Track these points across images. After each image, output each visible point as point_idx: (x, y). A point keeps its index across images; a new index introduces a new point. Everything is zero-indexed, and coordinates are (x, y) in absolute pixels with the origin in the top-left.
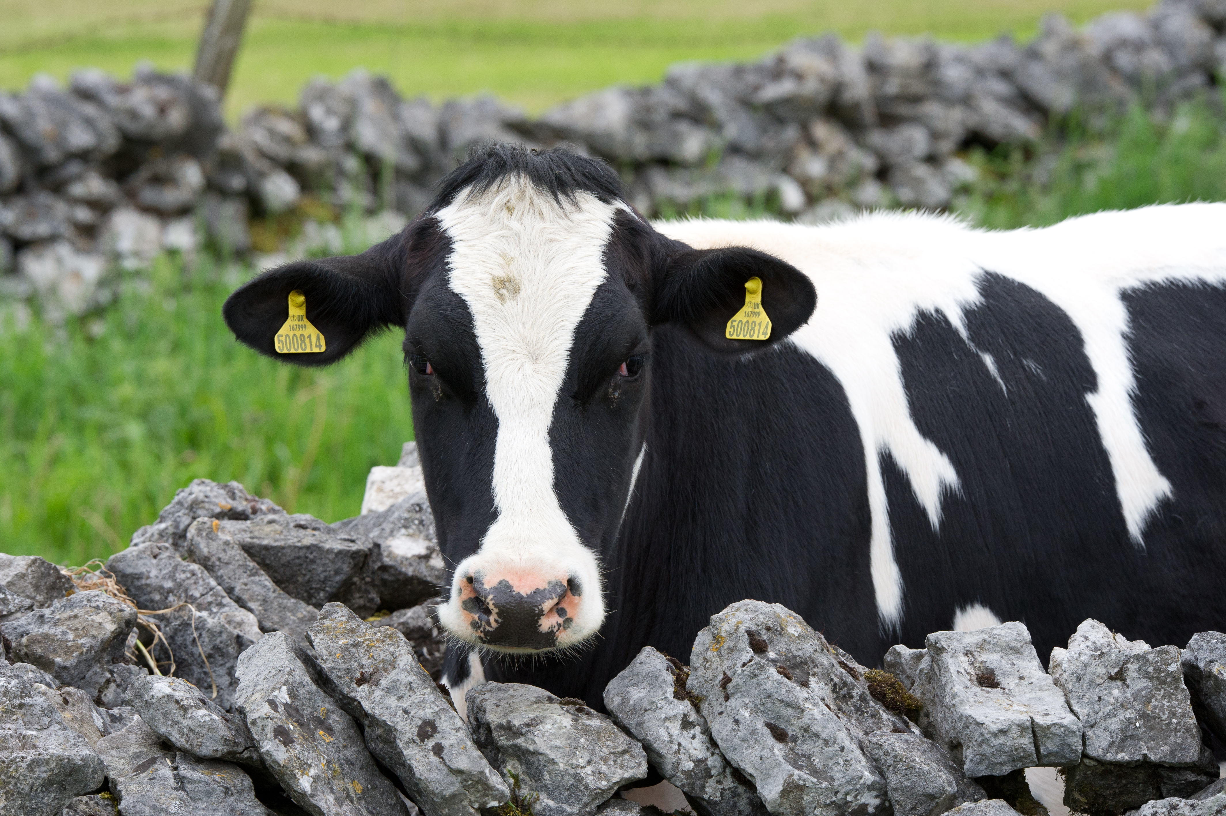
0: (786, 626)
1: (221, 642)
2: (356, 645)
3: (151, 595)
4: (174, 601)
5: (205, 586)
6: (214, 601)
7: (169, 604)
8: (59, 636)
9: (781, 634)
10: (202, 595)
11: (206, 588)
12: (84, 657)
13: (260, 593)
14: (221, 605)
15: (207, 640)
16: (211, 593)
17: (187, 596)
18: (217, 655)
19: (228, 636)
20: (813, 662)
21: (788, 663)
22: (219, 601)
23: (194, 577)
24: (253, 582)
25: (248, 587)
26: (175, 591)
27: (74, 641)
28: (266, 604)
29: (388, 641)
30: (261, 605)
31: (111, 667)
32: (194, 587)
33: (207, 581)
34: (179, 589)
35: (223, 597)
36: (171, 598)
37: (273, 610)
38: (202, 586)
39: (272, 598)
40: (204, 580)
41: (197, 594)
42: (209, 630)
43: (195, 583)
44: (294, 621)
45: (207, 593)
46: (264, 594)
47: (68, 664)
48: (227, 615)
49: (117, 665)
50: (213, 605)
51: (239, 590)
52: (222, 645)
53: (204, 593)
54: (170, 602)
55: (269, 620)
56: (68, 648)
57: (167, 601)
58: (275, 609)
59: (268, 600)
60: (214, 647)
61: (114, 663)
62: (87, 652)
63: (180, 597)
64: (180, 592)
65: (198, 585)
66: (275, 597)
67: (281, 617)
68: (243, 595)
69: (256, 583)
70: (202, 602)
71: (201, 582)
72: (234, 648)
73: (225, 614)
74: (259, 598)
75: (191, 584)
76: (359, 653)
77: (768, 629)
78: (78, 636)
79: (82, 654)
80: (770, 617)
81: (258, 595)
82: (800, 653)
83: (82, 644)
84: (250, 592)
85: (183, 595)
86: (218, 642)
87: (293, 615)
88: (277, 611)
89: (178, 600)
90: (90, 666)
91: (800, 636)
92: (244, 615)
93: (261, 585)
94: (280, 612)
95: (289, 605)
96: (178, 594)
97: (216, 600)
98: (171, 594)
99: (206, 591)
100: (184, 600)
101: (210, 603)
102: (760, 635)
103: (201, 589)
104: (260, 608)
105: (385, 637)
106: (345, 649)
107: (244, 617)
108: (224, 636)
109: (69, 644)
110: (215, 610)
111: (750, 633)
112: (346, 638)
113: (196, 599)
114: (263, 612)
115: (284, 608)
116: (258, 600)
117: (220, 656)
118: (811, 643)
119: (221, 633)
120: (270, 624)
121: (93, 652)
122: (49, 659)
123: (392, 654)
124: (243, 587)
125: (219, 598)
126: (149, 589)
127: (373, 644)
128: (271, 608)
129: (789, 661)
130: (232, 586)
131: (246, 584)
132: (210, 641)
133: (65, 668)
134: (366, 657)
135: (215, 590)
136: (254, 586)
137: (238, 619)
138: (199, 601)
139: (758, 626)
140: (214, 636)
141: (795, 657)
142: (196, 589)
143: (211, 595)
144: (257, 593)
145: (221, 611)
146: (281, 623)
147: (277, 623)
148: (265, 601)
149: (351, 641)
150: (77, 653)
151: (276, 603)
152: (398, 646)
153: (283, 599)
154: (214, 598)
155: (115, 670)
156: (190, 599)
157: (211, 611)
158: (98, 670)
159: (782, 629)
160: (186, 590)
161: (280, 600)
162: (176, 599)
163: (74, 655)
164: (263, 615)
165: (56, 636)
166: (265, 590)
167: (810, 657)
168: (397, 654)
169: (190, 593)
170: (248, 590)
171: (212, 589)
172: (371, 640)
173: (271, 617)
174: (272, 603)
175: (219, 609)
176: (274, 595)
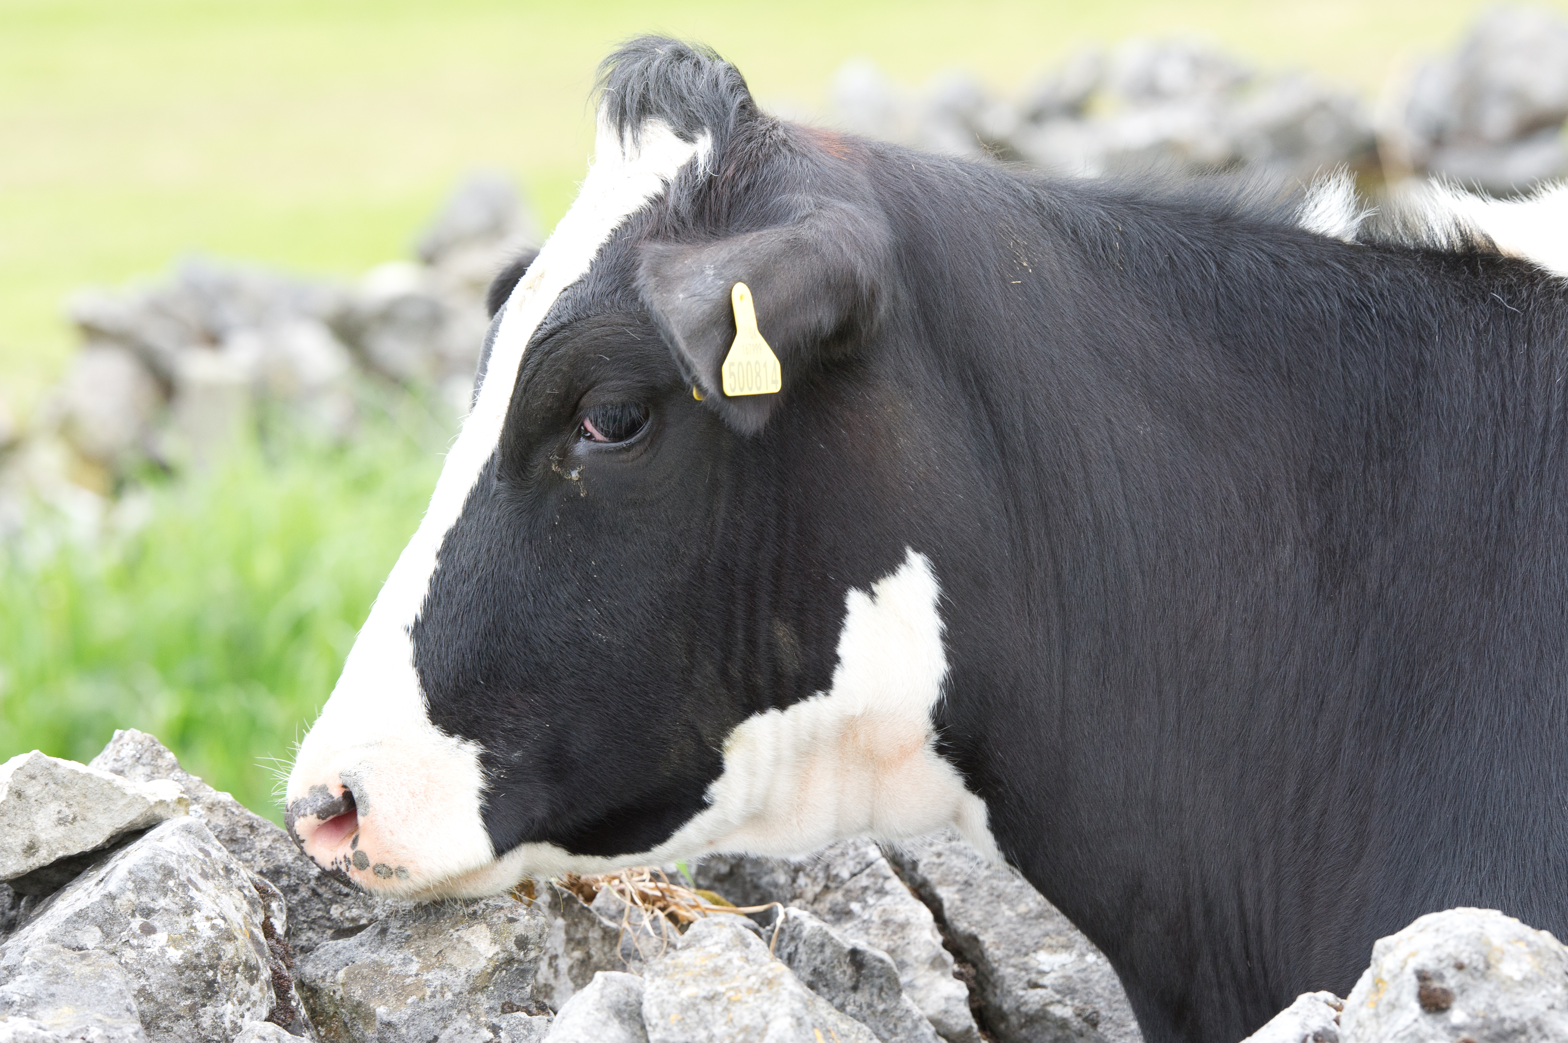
0: (1499, 961)
1: (823, 963)
2: (713, 997)
3: (775, 875)
4: (806, 885)
5: (857, 860)
6: (872, 886)
7: (798, 891)
8: (396, 968)
9: (1484, 976)
10: (854, 875)
11: (859, 863)
12: (428, 1005)
13: (962, 870)
14: (881, 892)
15: (804, 957)
16: (868, 871)
17: (828, 878)
18: (820, 985)
19: (834, 952)
20: (1539, 1029)
21: (1486, 1033)
22: (879, 885)
23: (842, 845)
24: (953, 851)
25: (942, 859)
26: (808, 868)
27: (417, 975)
28: (970, 889)
29: (765, 992)
30: (959, 891)
31: (495, 1021)
32: (840, 860)
33: (863, 850)
34: (816, 865)
35: (886, 878)
36: (802, 880)
37: (977, 900)
38: (853, 859)
39: (982, 878)
40: (856, 849)
41: (845, 874)
42: (805, 942)
43: (843, 854)
44: (1009, 921)
45: (862, 871)
46: (969, 871)
47: (394, 1019)
48: (884, 911)
49: (508, 1016)
50: (869, 892)
51: (925, 865)
52: (824, 968)
53: (856, 871)
54: (800, 887)
55: (966, 917)
56: (403, 987)
57: (795, 885)
58: (982, 898)
59: (972, 881)
60: (815, 970)
61: (504, 1011)
62: (433, 996)
63: (815, 879)
64: (816, 870)
65: (847, 857)
66: (986, 878)
67: (988, 913)
68: (930, 873)
69: (959, 853)
70: (852, 887)
71: (852, 852)
72: (844, 972)
73: (880, 909)
74: (958, 878)
75: (836, 856)
76: (713, 1014)
77: (1460, 967)
78: (428, 968)
79: (423, 999)
80: (1468, 944)
81: (957, 874)
82: (1514, 1013)
83: (427, 980)
84: (944, 868)
85: (821, 875)
86: (818, 962)
87: (1012, 907)
88: (983, 902)
89: (813, 885)
90: (445, 1021)
91: (1526, 981)
92: (911, 911)
93: (966, 856)
94: (988, 903)
95: (1008, 890)
96: (813, 874)
97: (875, 883)
98: (801, 874)
99: (859, 868)
100: (822, 884)
101: (865, 889)
102: (1441, 977)
103: (851, 864)
104: (957, 896)
105: (762, 983)
106: (692, 1005)
107: (910, 914)
108: (828, 951)
109: (408, 981)
110: (871, 901)
111: (1422, 977)
112: (698, 986)
113: (843, 882)
114: (958, 903)
115: (998, 896)
116: (955, 882)
117: (824, 986)
118: (1544, 992)
119: (822, 945)
120: (965, 925)
121: (449, 996)
122: (369, 1009)
123: (764, 1016)
124: (935, 860)
125: (881, 880)
126: (770, 865)
127: (739, 996)
128: (976, 896)
129: (1489, 1028)
130: (915, 859)
131: (939, 855)
132: (809, 960)
133: (389, 1024)
134: (723, 1021)
135: (874, 867)
136: (954, 857)
137: (900, 918)
138: (849, 885)
139: (1440, 961)
140: (813, 951)
141: (1502, 1020)
142: (844, 864)
143: (868, 875)
144: (956, 870)
145: (880, 902)
146: (984, 924)
147: (977, 923)
148: (967, 883)
149: (704, 989)
150: (414, 997)
151: (985, 888)
152: (777, 1001)
153: (1000, 879)
154: (872, 880)
155: (503, 1025)
156: (833, 881)
157: (866, 902)
158: (466, 1026)
159: (1488, 966)
160: (827, 867)
161: (995, 882)
162: (809, 881)
163: (409, 1001)
164: (957, 908)
165: (393, 966)
166: (973, 864)
167: (1535, 1020)
168: (771, 1016)
169: (834, 872)
170: (941, 864)
171: (869, 865)
172: (737, 990)
173: (970, 913)
174: (979, 887)
175: (878, 899)
176: (987, 873)
